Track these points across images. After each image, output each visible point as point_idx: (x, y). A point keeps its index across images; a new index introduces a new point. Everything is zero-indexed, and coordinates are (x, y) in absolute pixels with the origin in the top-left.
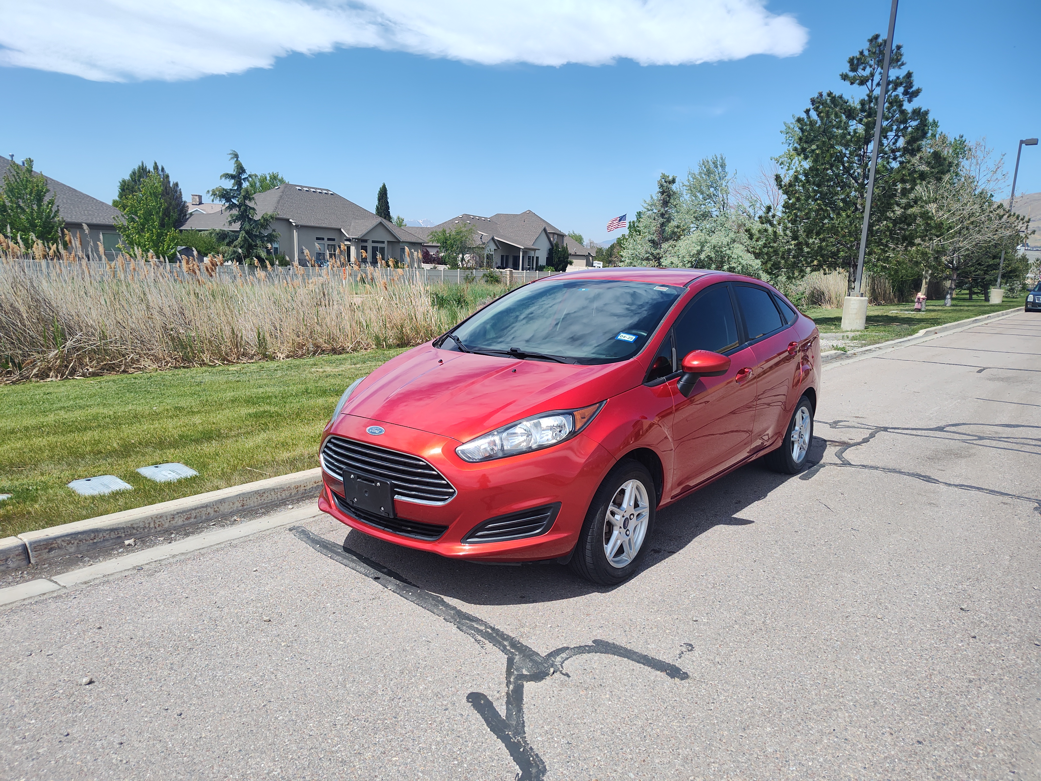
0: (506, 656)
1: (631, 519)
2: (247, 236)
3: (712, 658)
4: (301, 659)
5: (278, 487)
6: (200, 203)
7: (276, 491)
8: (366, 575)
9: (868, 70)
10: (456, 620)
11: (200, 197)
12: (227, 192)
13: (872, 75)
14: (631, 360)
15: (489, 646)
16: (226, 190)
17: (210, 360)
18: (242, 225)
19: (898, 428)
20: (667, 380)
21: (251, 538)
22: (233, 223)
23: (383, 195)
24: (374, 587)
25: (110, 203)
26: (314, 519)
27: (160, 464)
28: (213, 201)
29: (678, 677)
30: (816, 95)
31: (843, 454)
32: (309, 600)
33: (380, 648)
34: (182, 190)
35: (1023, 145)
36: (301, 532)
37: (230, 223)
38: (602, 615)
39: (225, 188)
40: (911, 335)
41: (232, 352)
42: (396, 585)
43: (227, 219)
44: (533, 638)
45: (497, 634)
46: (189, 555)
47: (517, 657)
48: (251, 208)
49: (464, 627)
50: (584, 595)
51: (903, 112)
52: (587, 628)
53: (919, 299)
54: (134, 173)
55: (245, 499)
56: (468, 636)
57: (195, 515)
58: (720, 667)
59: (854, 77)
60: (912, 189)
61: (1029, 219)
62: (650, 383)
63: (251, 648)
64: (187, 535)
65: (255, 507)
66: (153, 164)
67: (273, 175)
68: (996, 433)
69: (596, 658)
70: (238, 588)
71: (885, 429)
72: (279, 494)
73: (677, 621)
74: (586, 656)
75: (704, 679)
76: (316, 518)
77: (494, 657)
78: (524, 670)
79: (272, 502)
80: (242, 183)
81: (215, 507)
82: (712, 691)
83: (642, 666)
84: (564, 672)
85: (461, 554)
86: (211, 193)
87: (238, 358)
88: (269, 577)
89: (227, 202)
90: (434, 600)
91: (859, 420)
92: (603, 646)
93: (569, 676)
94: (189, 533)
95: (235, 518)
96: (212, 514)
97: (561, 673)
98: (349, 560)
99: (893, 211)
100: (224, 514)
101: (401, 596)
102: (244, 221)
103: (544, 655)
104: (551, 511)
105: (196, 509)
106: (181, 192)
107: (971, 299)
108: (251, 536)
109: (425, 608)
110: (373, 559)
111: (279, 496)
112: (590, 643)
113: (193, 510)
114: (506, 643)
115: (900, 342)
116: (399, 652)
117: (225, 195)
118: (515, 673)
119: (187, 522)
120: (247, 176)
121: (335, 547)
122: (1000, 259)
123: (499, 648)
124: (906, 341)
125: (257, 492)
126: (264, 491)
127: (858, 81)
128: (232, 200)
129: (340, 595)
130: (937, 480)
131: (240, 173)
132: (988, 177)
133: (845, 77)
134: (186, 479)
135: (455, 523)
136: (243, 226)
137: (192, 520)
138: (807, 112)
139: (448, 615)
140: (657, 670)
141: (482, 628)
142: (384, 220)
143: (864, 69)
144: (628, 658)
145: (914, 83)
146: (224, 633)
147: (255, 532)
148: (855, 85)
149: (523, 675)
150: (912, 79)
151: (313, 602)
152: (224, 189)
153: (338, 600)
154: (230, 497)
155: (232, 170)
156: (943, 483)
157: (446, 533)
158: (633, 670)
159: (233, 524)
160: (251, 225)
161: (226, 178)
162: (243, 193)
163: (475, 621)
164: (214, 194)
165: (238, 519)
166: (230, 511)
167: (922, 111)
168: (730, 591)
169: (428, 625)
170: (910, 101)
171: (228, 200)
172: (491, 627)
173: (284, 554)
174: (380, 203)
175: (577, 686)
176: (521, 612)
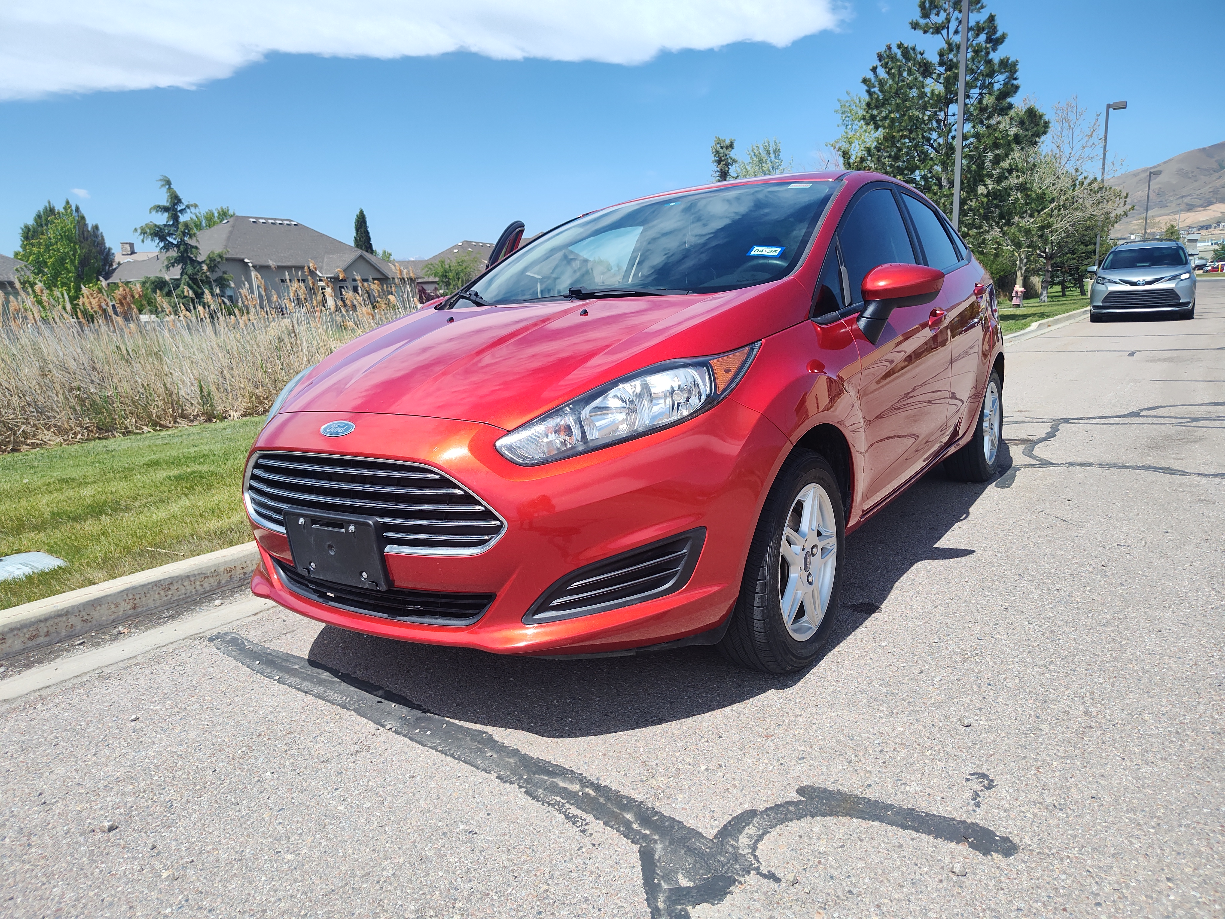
0: (636, 848)
1: (813, 555)
2: (190, 282)
3: (1036, 797)
4: (200, 908)
5: (196, 572)
6: (133, 253)
7: (192, 579)
8: (343, 707)
9: (943, 15)
10: (521, 778)
11: (131, 245)
12: (161, 229)
13: (948, 20)
14: (785, 279)
15: (596, 826)
16: (158, 227)
17: (136, 427)
18: (183, 269)
19: (1081, 419)
20: (842, 317)
21: (139, 660)
22: (171, 268)
23: (361, 223)
24: (358, 728)
25: (12, 256)
26: (255, 618)
27: (6, 555)
28: (143, 241)
29: (996, 851)
30: (882, 49)
31: (1034, 453)
32: (229, 768)
33: (372, 859)
34: (104, 234)
35: (1111, 110)
36: (228, 642)
37: (168, 268)
38: (794, 735)
39: (158, 223)
40: (1022, 329)
41: (166, 413)
42: (401, 718)
43: (163, 263)
44: (680, 797)
45: (608, 799)
46: (18, 702)
47: (659, 847)
48: (193, 247)
49: (540, 791)
50: (748, 699)
51: (989, 62)
52: (775, 763)
53: (1017, 292)
54: (39, 216)
55: (138, 597)
56: (550, 808)
57: (46, 630)
58: (1062, 815)
59: (927, 24)
60: (1007, 155)
61: (1127, 194)
62: (819, 318)
63: (91, 894)
64: (28, 665)
65: (156, 608)
66: (64, 204)
67: (223, 211)
68: (1210, 413)
69: (817, 829)
70: (94, 758)
71: (1066, 421)
72: (198, 583)
73: (935, 730)
74: (796, 826)
75: (1049, 848)
76: (260, 616)
77: (611, 852)
78: (680, 877)
79: (187, 598)
80: (179, 217)
81: (83, 613)
82: (1081, 875)
83: (914, 834)
84: (764, 869)
85: (522, 644)
86: (139, 231)
87: (175, 422)
88: (159, 729)
89: (161, 241)
90: (476, 740)
91: (1027, 414)
92: (821, 799)
93: (778, 880)
94: (34, 662)
95: (121, 628)
96: (79, 626)
97: (759, 873)
98: (312, 682)
99: (985, 186)
100: (100, 625)
101: (411, 739)
102: (185, 264)
103: (711, 833)
104: (688, 546)
105: (46, 620)
106: (102, 237)
107: (1064, 295)
108: (139, 658)
109: (459, 759)
110: (359, 674)
111: (199, 588)
112: (794, 797)
113: (41, 621)
114: (629, 816)
115: (1015, 337)
116: (412, 865)
117: (159, 233)
118: (664, 886)
119: (31, 644)
120: (184, 207)
121: (288, 661)
122: (1095, 244)
123: (618, 830)
124: (1020, 335)
125: (157, 584)
126: (170, 580)
127: (931, 30)
128: (168, 238)
129: (293, 751)
130: (1184, 472)
131: (176, 204)
132: (1083, 142)
133: (915, 26)
134: (42, 574)
135: (507, 586)
136: (185, 271)
137: (42, 639)
138: (874, 70)
139: (505, 767)
140: (946, 839)
141: (575, 787)
142: (365, 253)
143: (938, 14)
144: (881, 821)
145: (998, 28)
146: (42, 862)
147: (148, 649)
148: (928, 35)
149: (681, 889)
150: (996, 23)
151: (238, 772)
152: (156, 225)
153: (288, 763)
154: (110, 595)
155: (164, 200)
156: (1195, 474)
157: (492, 608)
158: (901, 846)
159: (116, 639)
160: (195, 268)
161: (157, 211)
162: (181, 227)
163: (560, 775)
164: (144, 232)
165: (126, 631)
166: (112, 618)
167: (1010, 62)
168: (996, 664)
169: (467, 794)
170: (994, 50)
171: (162, 238)
172: (592, 783)
173: (194, 683)
174: (359, 233)
175: (803, 902)
176: (642, 744)
